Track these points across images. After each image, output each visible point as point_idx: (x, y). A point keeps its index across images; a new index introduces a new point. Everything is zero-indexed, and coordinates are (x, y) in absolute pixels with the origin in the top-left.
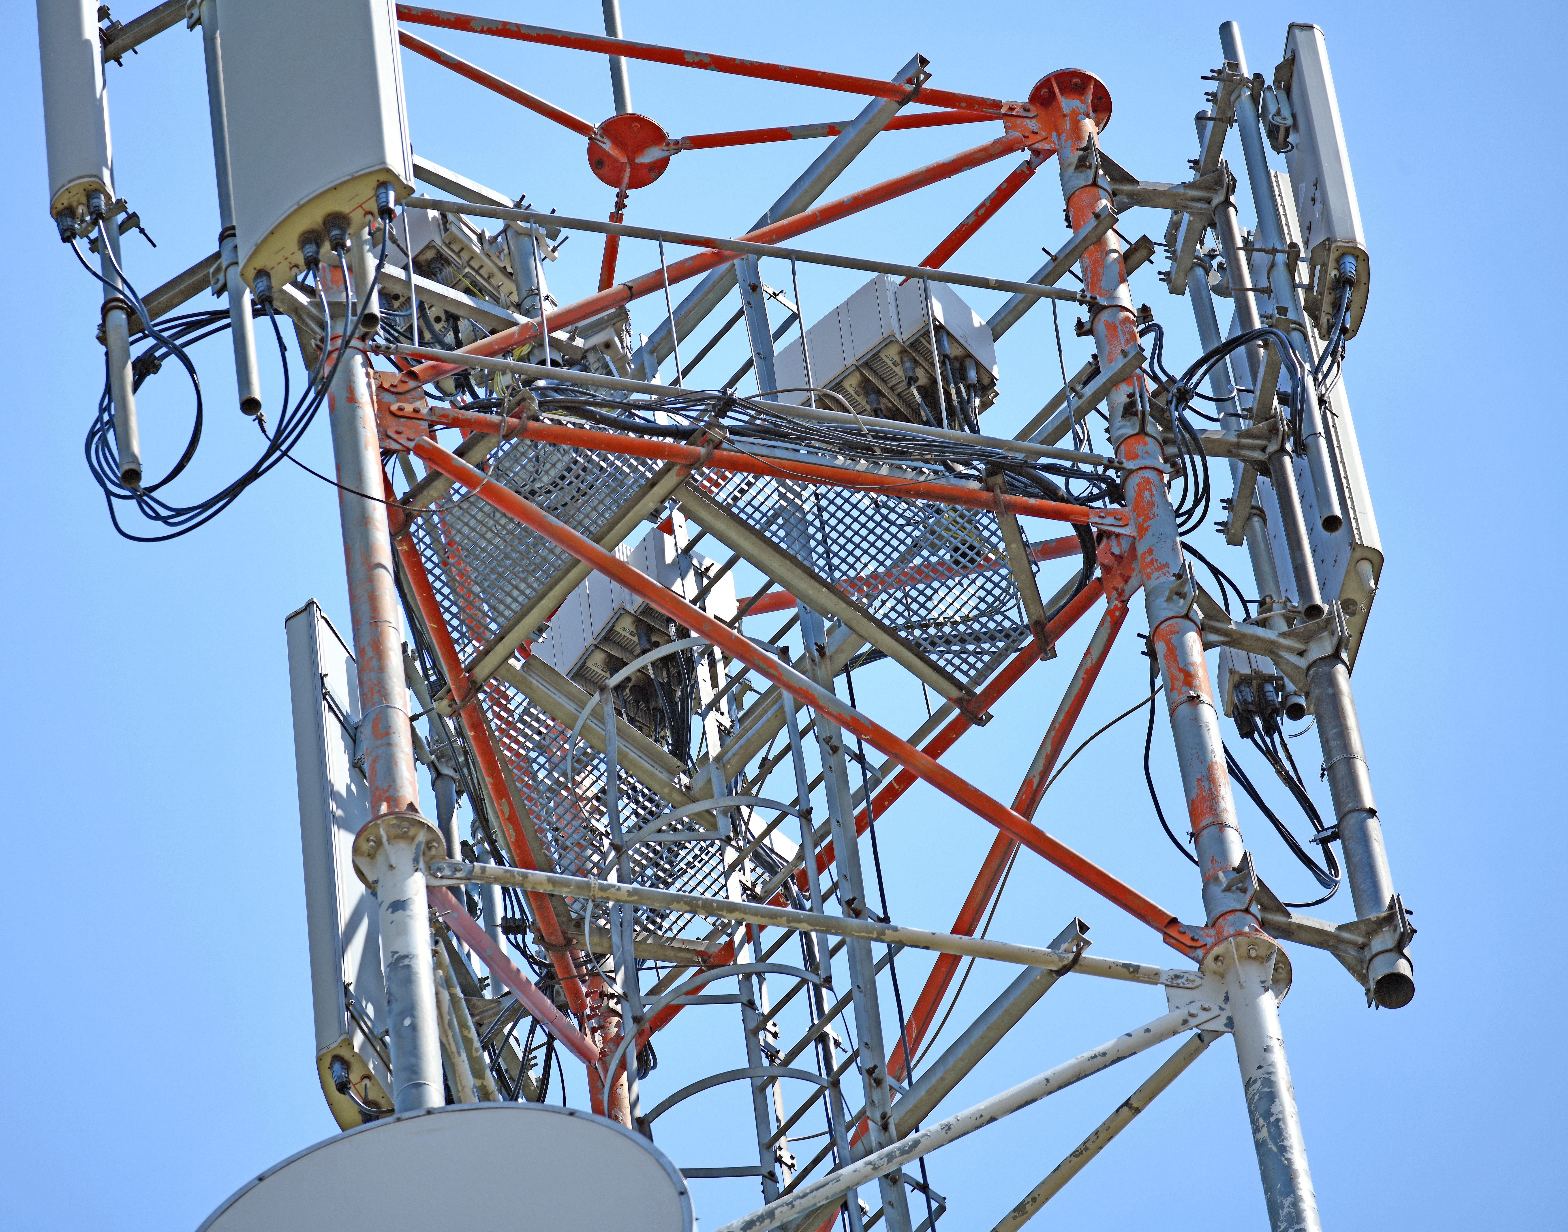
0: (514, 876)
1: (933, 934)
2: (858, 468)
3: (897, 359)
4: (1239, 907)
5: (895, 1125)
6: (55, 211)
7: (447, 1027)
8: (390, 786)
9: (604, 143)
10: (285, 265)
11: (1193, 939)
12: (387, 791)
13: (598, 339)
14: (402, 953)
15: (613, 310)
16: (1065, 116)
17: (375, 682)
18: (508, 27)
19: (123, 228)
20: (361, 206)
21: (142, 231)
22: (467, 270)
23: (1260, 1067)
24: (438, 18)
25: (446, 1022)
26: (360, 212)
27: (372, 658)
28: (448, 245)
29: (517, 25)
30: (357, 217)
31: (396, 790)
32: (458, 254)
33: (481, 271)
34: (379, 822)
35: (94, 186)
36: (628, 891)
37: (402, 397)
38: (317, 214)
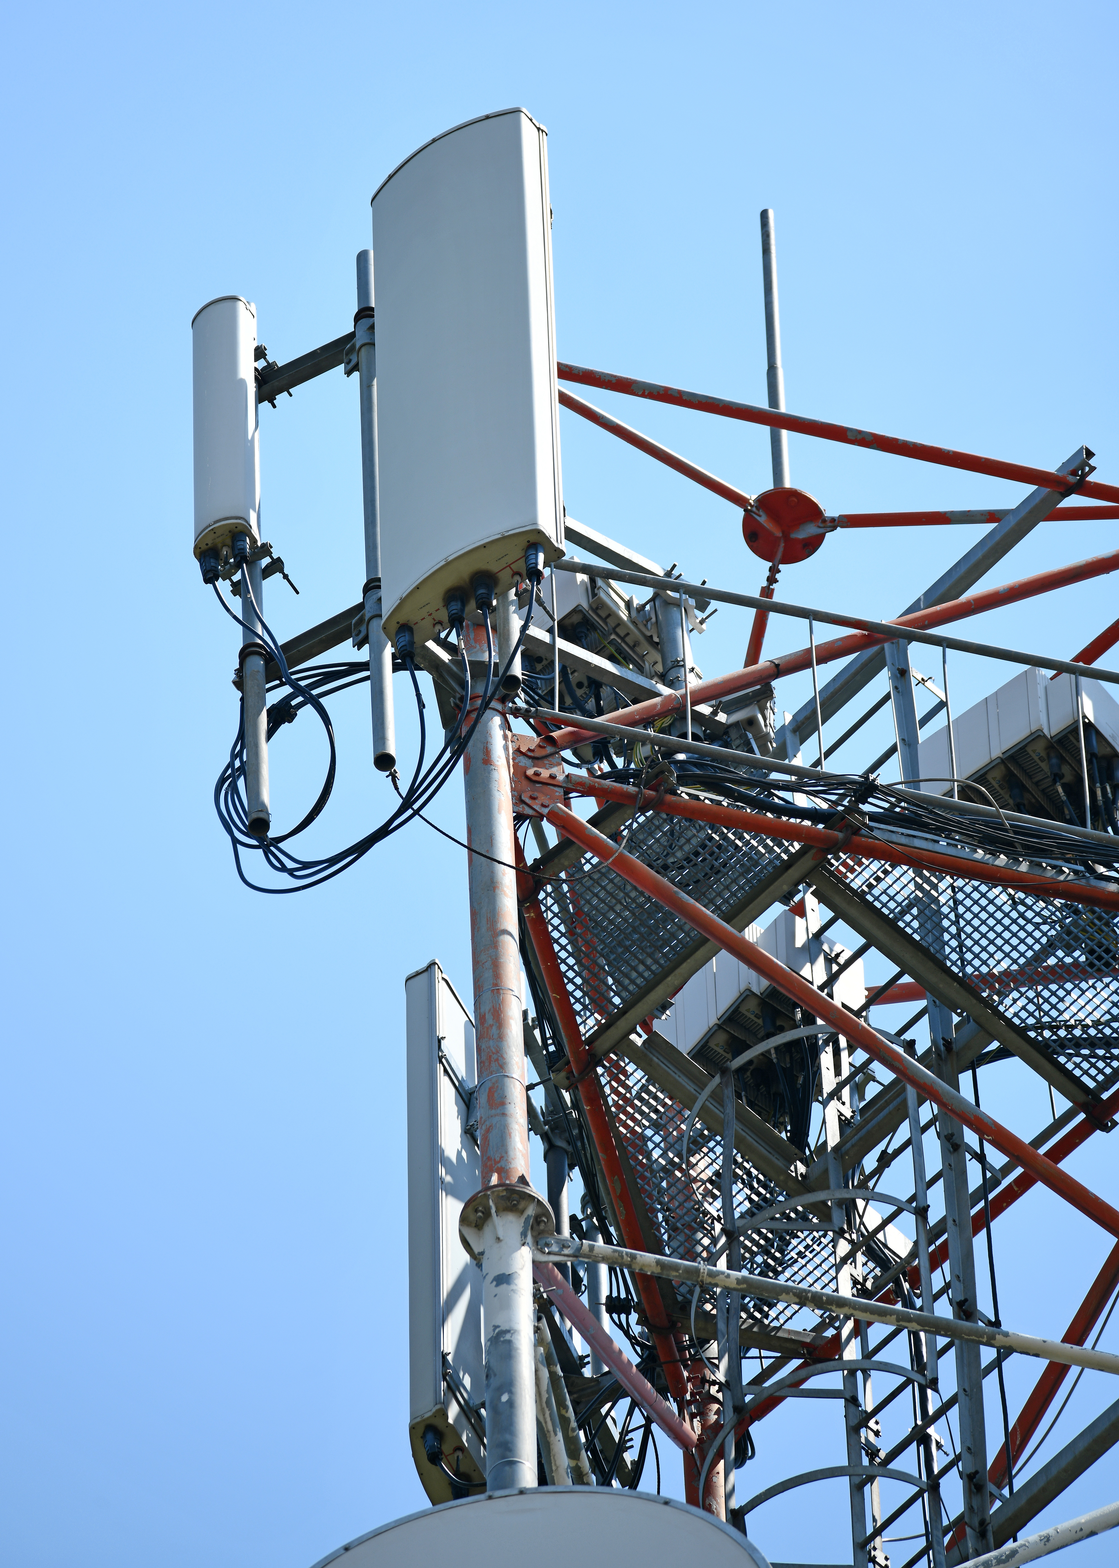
0: (622, 1257)
1: (1044, 1342)
2: (997, 863)
3: (1043, 754)
5: (993, 1533)
6: (198, 551)
7: (544, 1405)
8: (502, 1157)
9: (760, 516)
10: (428, 622)
12: (499, 1162)
13: (739, 716)
14: (504, 1327)
15: (758, 687)
17: (494, 1050)
18: (669, 392)
19: (267, 572)
20: (509, 566)
21: (286, 577)
22: (613, 637)
24: (600, 378)
25: (544, 1400)
26: (508, 571)
27: (491, 1026)
28: (595, 610)
29: (679, 392)
30: (505, 576)
31: (508, 1162)
32: (605, 620)
33: (627, 639)
34: (489, 1193)
35: (239, 528)
36: (737, 1279)
37: (540, 762)
38: (465, 572)
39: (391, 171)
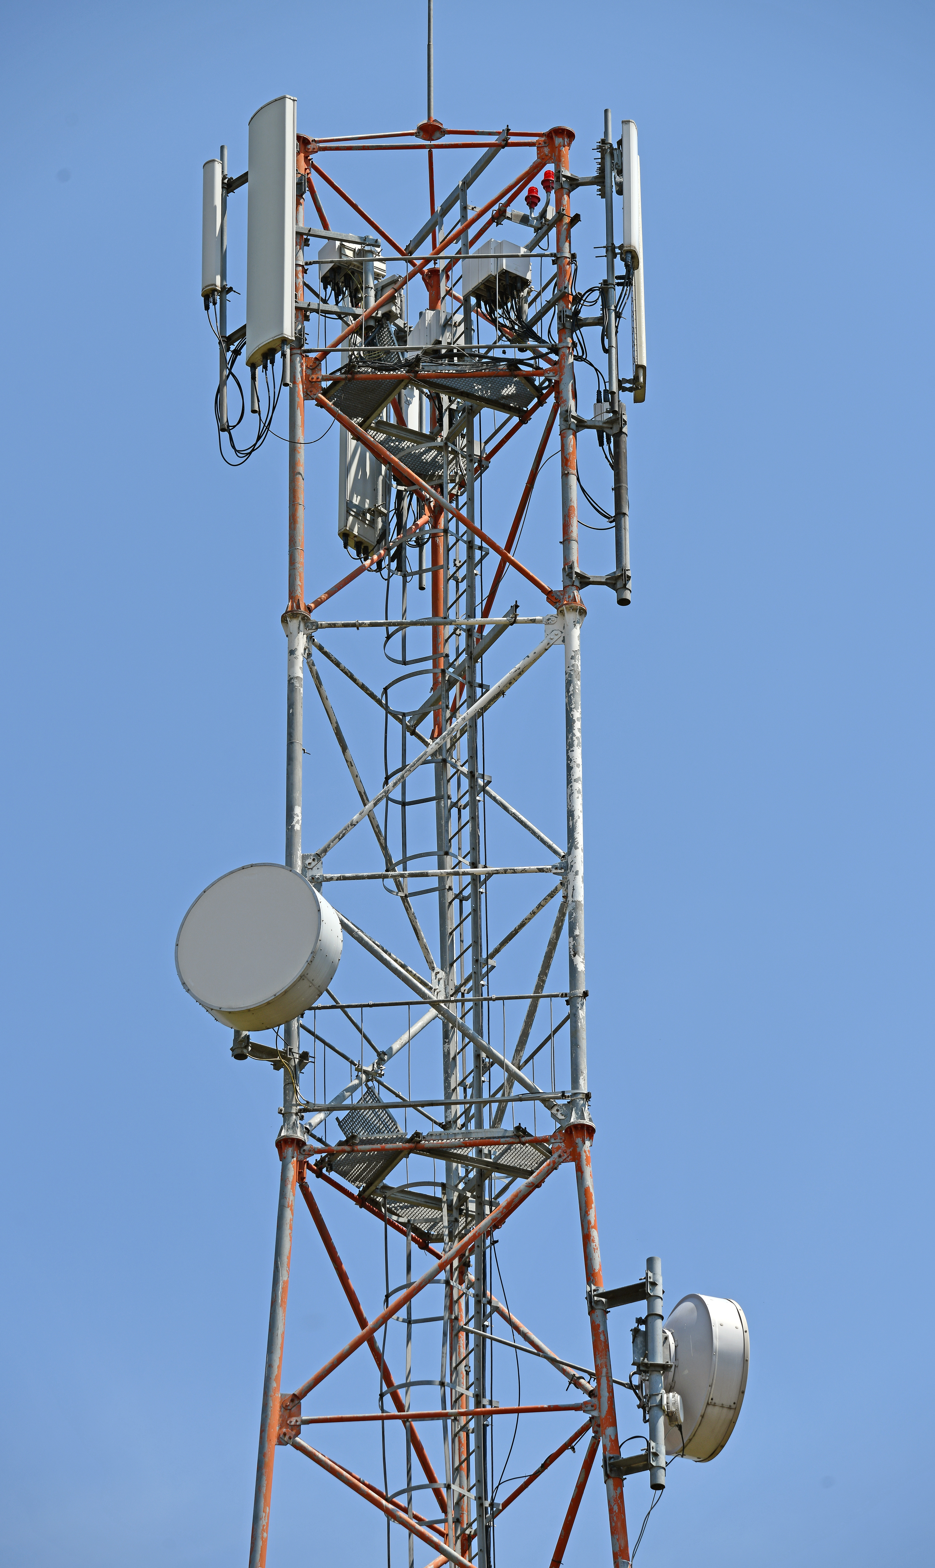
4: (570, 584)
11: (556, 599)
14: (291, 676)
16: (556, 148)
23: (569, 667)
31: (294, 593)
35: (213, 289)
37: (314, 371)
38: (265, 349)
39: (251, 116)
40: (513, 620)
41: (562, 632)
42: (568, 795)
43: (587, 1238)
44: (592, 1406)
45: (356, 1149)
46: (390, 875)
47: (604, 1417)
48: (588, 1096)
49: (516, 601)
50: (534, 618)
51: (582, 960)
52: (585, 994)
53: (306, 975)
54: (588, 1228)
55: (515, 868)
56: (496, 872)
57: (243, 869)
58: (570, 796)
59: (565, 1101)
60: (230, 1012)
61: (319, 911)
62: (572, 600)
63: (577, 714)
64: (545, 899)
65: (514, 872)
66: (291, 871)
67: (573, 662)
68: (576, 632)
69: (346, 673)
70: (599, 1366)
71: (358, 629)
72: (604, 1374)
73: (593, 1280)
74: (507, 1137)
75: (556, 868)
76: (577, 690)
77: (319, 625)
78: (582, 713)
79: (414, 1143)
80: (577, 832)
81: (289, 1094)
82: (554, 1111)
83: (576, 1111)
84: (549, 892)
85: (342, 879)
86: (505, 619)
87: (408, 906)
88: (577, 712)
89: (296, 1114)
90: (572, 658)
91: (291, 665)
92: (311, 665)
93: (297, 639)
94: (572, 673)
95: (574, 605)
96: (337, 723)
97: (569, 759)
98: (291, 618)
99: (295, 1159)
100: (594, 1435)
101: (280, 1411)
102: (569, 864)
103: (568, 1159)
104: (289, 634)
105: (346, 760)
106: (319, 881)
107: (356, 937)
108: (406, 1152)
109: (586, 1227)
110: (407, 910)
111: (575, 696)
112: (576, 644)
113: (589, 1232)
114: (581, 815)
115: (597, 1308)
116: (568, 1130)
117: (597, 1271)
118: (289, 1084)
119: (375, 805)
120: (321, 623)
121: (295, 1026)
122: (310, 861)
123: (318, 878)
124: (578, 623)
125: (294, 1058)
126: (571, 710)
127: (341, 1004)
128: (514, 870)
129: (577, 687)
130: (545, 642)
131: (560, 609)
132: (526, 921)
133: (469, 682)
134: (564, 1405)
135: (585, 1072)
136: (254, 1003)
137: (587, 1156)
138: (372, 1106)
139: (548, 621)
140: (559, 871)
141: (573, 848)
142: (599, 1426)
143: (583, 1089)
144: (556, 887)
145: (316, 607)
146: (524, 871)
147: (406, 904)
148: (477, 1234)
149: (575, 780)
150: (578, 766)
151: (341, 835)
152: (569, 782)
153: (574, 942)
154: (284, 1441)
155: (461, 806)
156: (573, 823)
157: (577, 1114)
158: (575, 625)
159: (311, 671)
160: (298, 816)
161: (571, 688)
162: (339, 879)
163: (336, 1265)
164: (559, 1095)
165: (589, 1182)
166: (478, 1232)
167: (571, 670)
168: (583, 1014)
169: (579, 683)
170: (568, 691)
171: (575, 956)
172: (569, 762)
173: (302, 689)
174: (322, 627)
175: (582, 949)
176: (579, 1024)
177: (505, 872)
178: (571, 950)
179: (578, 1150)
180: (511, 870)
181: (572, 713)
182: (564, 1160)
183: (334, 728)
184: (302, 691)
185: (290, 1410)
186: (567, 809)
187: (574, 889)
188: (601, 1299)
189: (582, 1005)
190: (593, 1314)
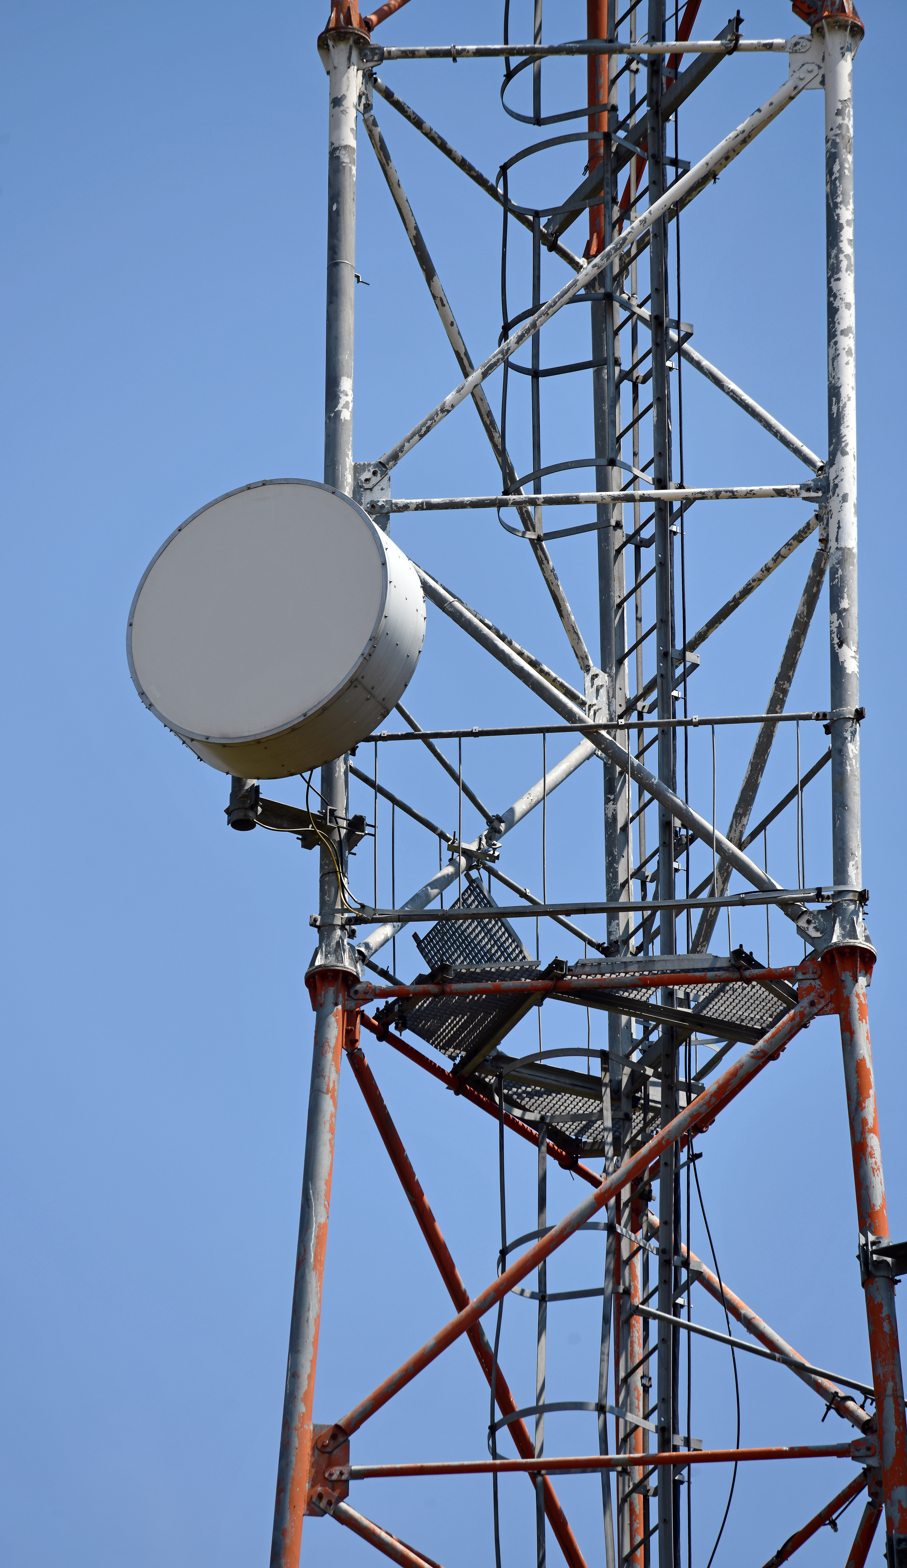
23: (832, 129)
40: (732, 45)
41: (820, 67)
42: (831, 358)
43: (860, 1151)
44: (868, 1449)
45: (448, 989)
46: (511, 501)
47: (888, 1468)
48: (863, 897)
49: (738, 12)
50: (770, 41)
51: (853, 654)
52: (859, 715)
53: (360, 678)
54: (863, 1133)
55: (735, 489)
56: (700, 495)
57: (249, 488)
58: (833, 360)
59: (822, 906)
60: (224, 745)
61: (384, 564)
62: (838, 10)
63: (846, 214)
64: (787, 544)
65: (733, 495)
66: (333, 493)
67: (839, 120)
68: (846, 66)
69: (433, 139)
70: (882, 1377)
71: (455, 60)
72: (889, 1391)
73: (870, 1224)
74: (719, 969)
75: (808, 490)
76: (846, 171)
77: (386, 54)
78: (855, 212)
79: (552, 979)
80: (846, 424)
81: (330, 891)
82: (802, 923)
83: (841, 922)
84: (795, 531)
85: (425, 507)
86: (719, 42)
87: (543, 557)
88: (847, 209)
89: (342, 927)
90: (839, 113)
91: (335, 124)
92: (370, 125)
93: (345, 78)
94: (838, 140)
95: (841, 17)
96: (416, 228)
97: (832, 294)
98: (334, 40)
99: (340, 1007)
100: (870, 1500)
101: (313, 1455)
102: (831, 482)
103: (827, 1009)
104: (331, 68)
105: (433, 295)
106: (385, 511)
107: (451, 612)
108: (537, 996)
109: (858, 1129)
110: (541, 563)
111: (844, 181)
112: (845, 88)
113: (865, 1139)
114: (852, 394)
115: (878, 1274)
116: (828, 957)
117: (877, 1208)
118: (329, 873)
119: (485, 375)
120: (389, 49)
121: (340, 771)
122: (367, 475)
123: (383, 507)
124: (849, 49)
125: (339, 828)
126: (836, 206)
127: (423, 731)
128: (732, 492)
129: (847, 165)
130: (790, 85)
131: (817, 26)
132: (753, 584)
133: (654, 156)
134: (818, 1447)
135: (858, 853)
136: (268, 729)
137: (860, 1004)
138: (478, 914)
139: (795, 47)
140: (813, 494)
141: (839, 454)
142: (879, 1483)
143: (855, 883)
144: (808, 524)
145: (380, 21)
146: (750, 495)
147: (540, 552)
148: (663, 1142)
149: (843, 332)
150: (848, 306)
151: (424, 429)
152: (832, 335)
153: (840, 621)
154: (319, 1507)
155: (637, 378)
156: (838, 409)
157: (843, 927)
158: (843, 55)
159: (371, 135)
160: (347, 395)
161: (836, 168)
162: (419, 507)
163: (412, 1196)
164: (812, 894)
165: (864, 1049)
166: (665, 1139)
167: (836, 135)
168: (854, 751)
169: (850, 158)
170: (830, 172)
171: (840, 646)
172: (832, 299)
173: (354, 169)
174: (390, 56)
175: (853, 634)
176: (848, 768)
177: (717, 495)
178: (834, 636)
179: (845, 992)
180: (726, 492)
181: (838, 211)
182: (819, 1011)
183: (412, 238)
184: (354, 171)
185: (330, 1453)
186: (827, 383)
187: (839, 527)
188: (885, 1258)
189: (854, 733)
190: (870, 1285)
